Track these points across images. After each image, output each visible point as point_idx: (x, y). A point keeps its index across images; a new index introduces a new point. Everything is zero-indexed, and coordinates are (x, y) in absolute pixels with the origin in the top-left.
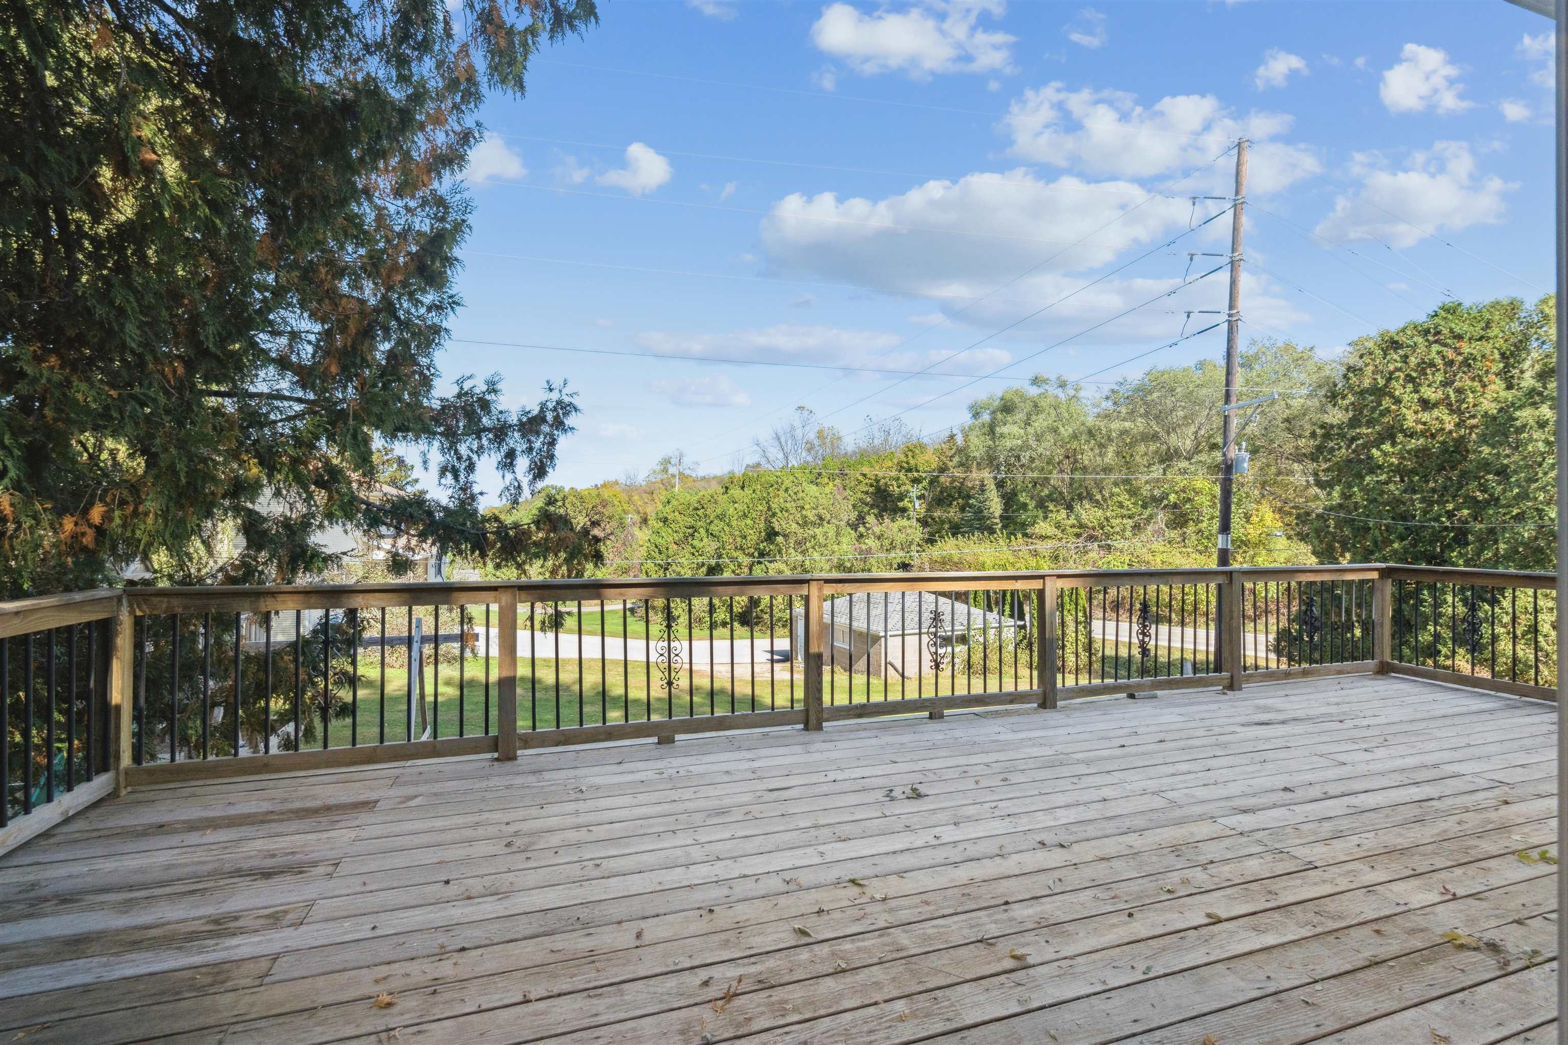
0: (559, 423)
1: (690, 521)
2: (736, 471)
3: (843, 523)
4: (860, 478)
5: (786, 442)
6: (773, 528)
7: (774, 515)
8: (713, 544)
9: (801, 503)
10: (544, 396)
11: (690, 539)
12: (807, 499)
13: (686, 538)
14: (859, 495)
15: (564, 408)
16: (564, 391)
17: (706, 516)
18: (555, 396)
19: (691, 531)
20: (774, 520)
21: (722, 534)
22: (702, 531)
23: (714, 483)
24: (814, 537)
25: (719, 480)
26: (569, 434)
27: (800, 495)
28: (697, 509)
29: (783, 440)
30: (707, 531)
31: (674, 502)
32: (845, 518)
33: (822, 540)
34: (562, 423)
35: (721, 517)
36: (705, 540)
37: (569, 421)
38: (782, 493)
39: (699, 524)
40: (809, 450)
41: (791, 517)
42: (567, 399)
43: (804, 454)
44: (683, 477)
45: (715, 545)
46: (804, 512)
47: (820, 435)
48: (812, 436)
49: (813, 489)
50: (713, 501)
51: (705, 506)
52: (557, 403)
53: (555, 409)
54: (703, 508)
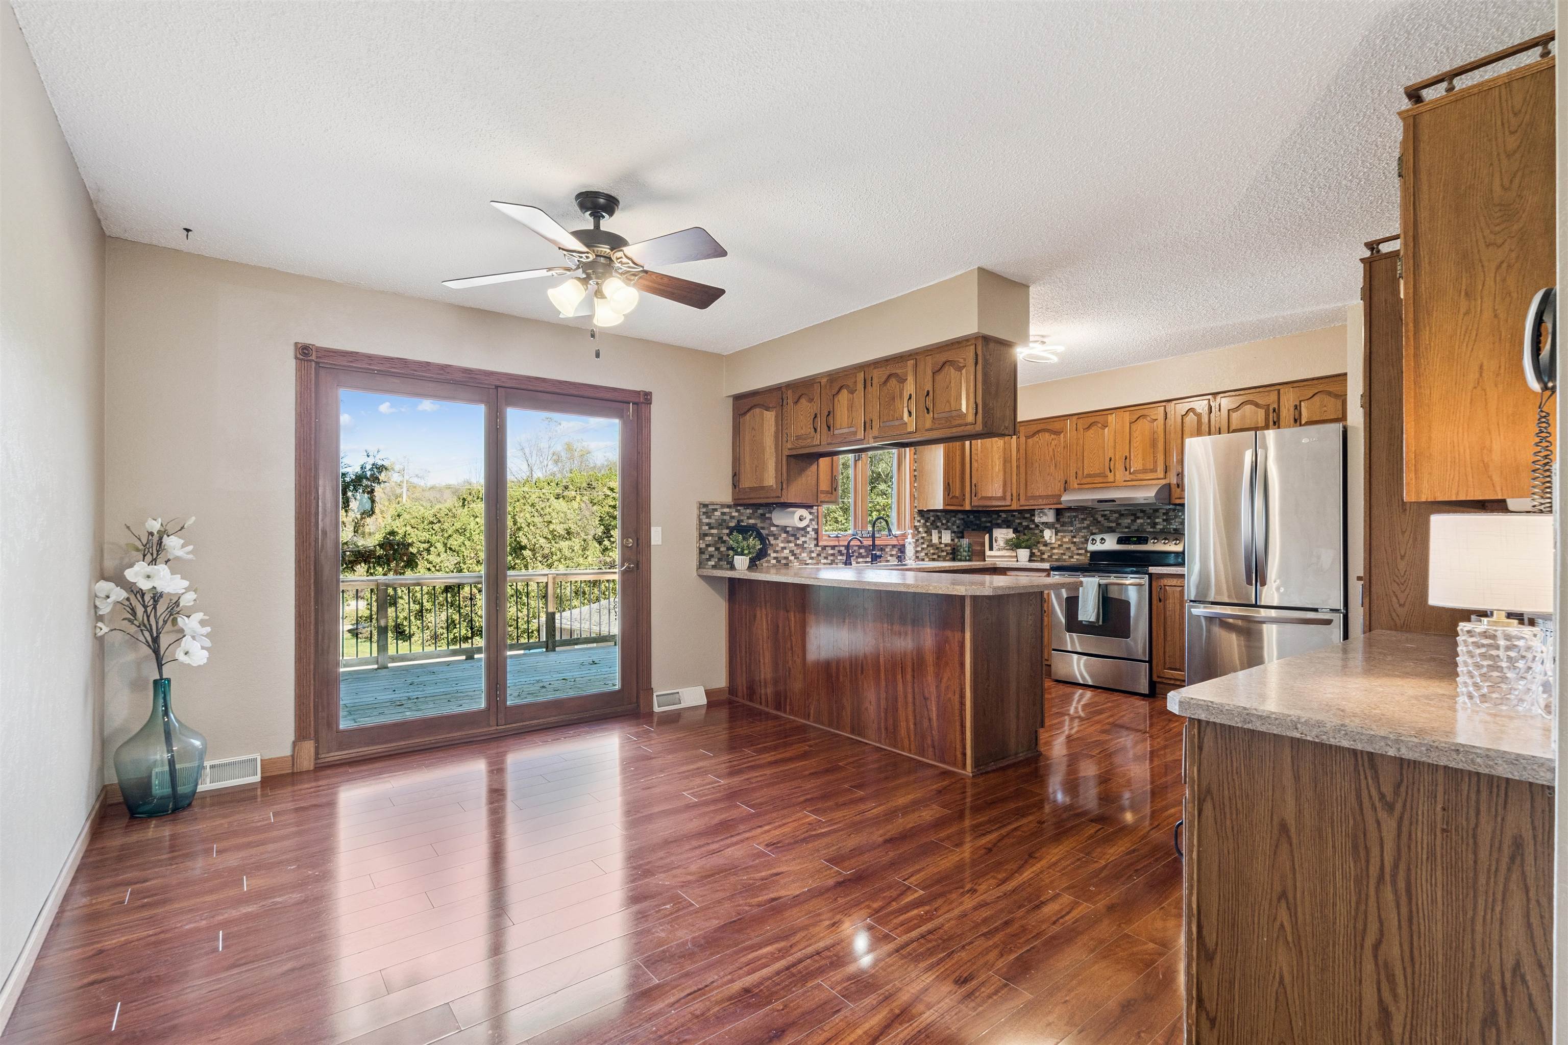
2: (474, 481)
3: (590, 537)
4: (609, 492)
5: (531, 454)
6: (519, 543)
7: (519, 529)
8: (451, 558)
9: (547, 518)
11: (425, 554)
12: (553, 514)
14: (607, 509)
16: (378, 457)
17: (443, 530)
18: (371, 461)
19: (426, 546)
20: (521, 534)
21: (463, 549)
22: (439, 546)
23: (447, 494)
24: (560, 550)
25: (455, 491)
27: (548, 510)
28: (432, 523)
29: (527, 451)
30: (445, 545)
31: (406, 516)
32: (592, 533)
33: (567, 553)
34: (377, 478)
35: (461, 532)
36: (443, 555)
37: (382, 477)
38: (528, 508)
39: (434, 538)
40: (556, 462)
41: (538, 531)
42: (380, 463)
43: (550, 467)
44: (412, 487)
45: (455, 559)
46: (552, 527)
47: (569, 448)
48: (559, 448)
49: (561, 505)
50: (450, 514)
51: (442, 520)
52: (373, 465)
53: (371, 470)
54: (439, 521)
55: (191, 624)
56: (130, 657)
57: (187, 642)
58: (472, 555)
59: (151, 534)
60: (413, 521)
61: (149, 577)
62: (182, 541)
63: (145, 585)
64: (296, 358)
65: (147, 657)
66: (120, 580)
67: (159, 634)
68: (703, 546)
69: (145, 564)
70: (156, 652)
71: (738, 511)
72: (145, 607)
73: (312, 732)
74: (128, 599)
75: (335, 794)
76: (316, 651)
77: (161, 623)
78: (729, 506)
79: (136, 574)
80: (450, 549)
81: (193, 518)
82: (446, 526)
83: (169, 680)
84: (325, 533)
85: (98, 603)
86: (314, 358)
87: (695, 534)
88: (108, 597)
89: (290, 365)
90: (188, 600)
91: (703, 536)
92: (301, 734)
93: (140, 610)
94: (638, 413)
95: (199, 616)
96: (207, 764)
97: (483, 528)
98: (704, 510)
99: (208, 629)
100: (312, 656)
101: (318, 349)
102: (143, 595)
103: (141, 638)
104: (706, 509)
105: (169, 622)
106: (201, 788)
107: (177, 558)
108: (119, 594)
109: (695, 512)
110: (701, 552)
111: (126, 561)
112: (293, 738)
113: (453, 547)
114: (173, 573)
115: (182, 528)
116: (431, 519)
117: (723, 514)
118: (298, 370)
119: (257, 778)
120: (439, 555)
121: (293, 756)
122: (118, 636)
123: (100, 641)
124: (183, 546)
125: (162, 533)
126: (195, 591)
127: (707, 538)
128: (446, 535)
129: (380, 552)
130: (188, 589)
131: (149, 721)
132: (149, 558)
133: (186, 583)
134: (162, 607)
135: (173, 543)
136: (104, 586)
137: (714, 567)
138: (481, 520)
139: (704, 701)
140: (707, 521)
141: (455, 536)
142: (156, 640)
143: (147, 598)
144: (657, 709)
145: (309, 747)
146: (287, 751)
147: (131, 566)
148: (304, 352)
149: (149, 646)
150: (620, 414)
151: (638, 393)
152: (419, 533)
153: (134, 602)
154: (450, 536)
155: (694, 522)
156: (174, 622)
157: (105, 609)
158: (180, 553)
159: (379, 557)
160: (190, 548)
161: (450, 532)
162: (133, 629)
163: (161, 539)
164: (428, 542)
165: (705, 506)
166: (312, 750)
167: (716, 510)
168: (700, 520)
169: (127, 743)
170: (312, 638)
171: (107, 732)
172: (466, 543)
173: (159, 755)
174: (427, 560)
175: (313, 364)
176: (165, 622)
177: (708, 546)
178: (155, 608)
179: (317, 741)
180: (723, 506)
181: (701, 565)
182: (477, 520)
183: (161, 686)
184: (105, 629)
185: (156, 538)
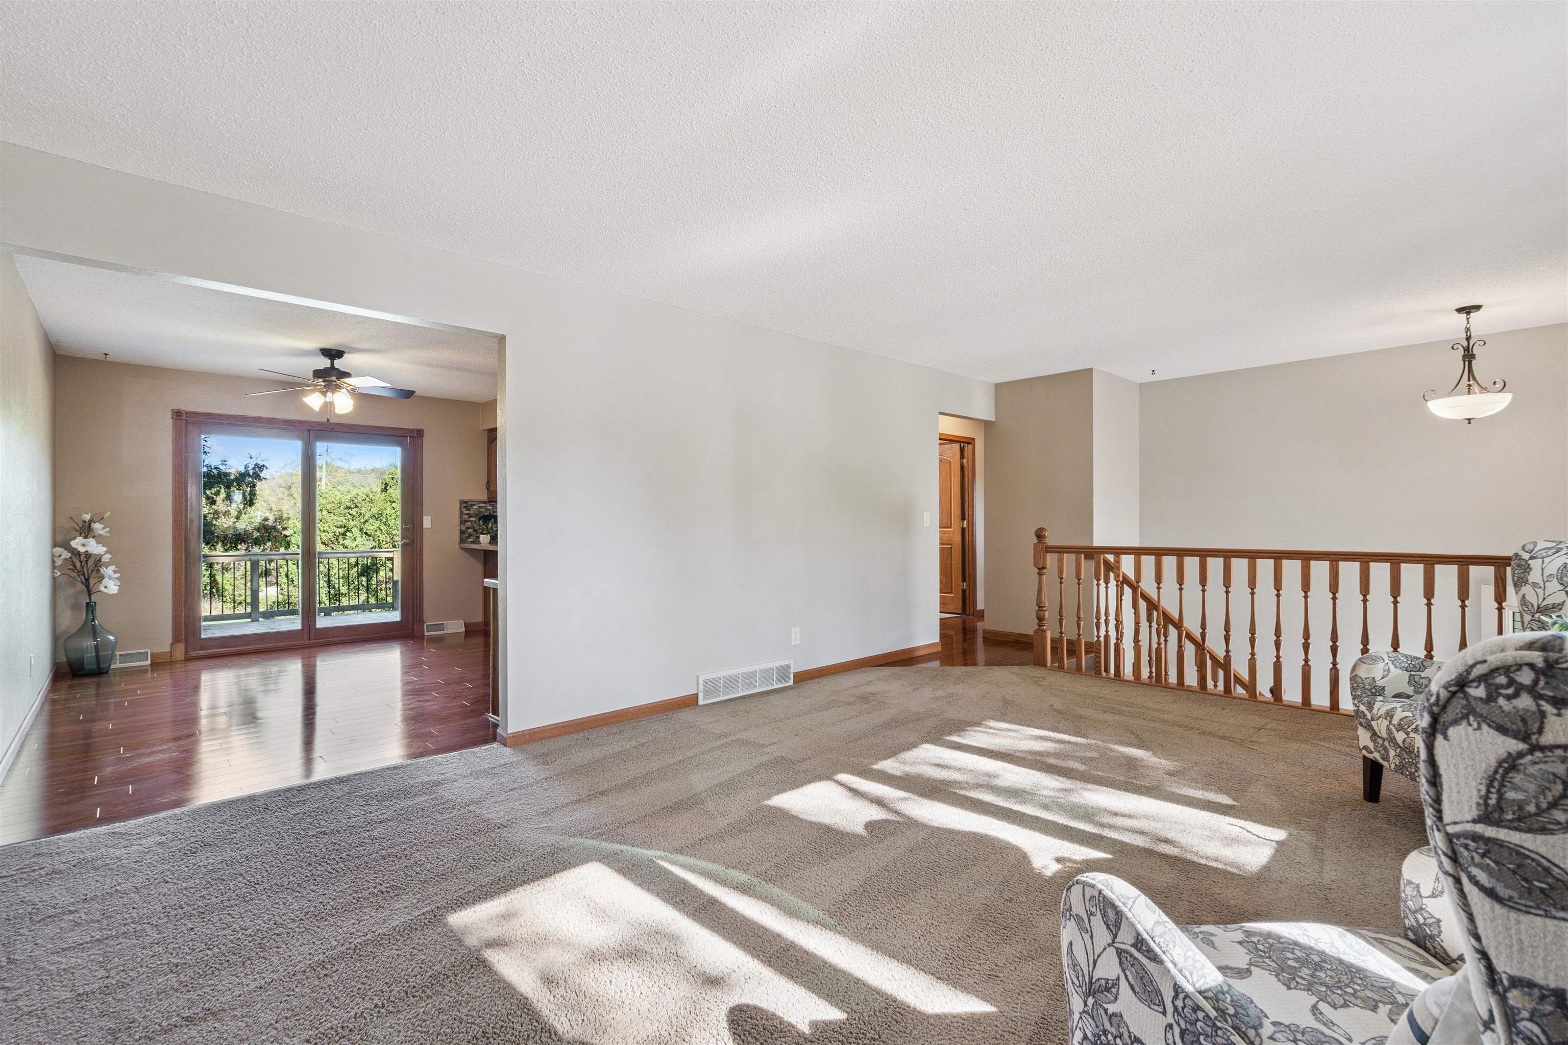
0: (257, 476)
1: (342, 520)
10: (246, 461)
13: (336, 537)
15: (260, 468)
16: (259, 459)
17: (360, 515)
18: (253, 462)
19: (342, 530)
22: (355, 530)
26: (264, 481)
28: (349, 508)
30: (361, 530)
35: (378, 516)
36: (359, 539)
37: (263, 474)
39: (352, 523)
42: (261, 463)
50: (367, 499)
51: (359, 505)
52: (255, 465)
53: (254, 468)
54: (357, 507)
55: (108, 571)
56: (72, 591)
57: (106, 581)
58: (388, 540)
59: (85, 522)
60: (329, 507)
61: (84, 545)
62: (103, 526)
63: (82, 550)
64: (173, 418)
65: (81, 592)
66: (66, 546)
67: (89, 577)
68: (463, 528)
69: (81, 538)
70: (88, 587)
71: (491, 505)
72: (81, 562)
73: (183, 638)
74: (71, 558)
75: (200, 675)
76: (186, 591)
77: (90, 571)
78: (484, 502)
79: (77, 544)
80: (366, 533)
81: (109, 513)
82: (363, 511)
83: (95, 603)
84: (192, 521)
85: (55, 559)
86: (184, 417)
87: (457, 521)
88: (60, 556)
89: (168, 422)
90: (106, 558)
91: (463, 522)
92: (176, 639)
93: (78, 565)
94: (413, 443)
95: (113, 567)
96: (117, 653)
97: (398, 513)
98: (465, 505)
99: (118, 575)
100: (183, 593)
101: (187, 413)
102: (80, 556)
103: (79, 579)
104: (466, 505)
105: (95, 572)
106: (113, 666)
107: (100, 535)
108: (66, 555)
109: (458, 506)
110: (462, 532)
111: (68, 537)
112: (171, 642)
113: (369, 532)
114: (98, 543)
115: (102, 518)
116: (348, 504)
117: (480, 507)
118: (174, 425)
119: (149, 662)
120: (355, 539)
121: (171, 652)
122: (64, 578)
123: (54, 579)
124: (103, 528)
125: (91, 521)
126: (111, 554)
127: (467, 524)
128: (362, 520)
129: (256, 534)
130: (106, 552)
131: (83, 626)
132: (83, 535)
133: (105, 549)
134: (90, 563)
135: (97, 527)
136: (58, 550)
137: (472, 542)
138: (397, 506)
139: (464, 630)
140: (467, 512)
141: (371, 521)
142: (87, 580)
143: (82, 557)
144: (426, 633)
145: (180, 648)
146: (168, 649)
147: (74, 539)
148: (178, 414)
149: (83, 584)
150: (399, 444)
151: (413, 430)
152: (335, 517)
153: (74, 559)
154: (366, 521)
155: (457, 512)
156: (98, 571)
157: (59, 562)
158: (101, 532)
159: (256, 539)
160: (108, 529)
161: (366, 518)
162: (74, 574)
163: (90, 524)
164: (345, 527)
165: (466, 502)
166: (183, 649)
167: (474, 505)
168: (461, 512)
169: (69, 637)
170: (183, 582)
171: (58, 632)
172: (382, 527)
173: (89, 643)
174: (343, 545)
175: (184, 421)
176: (93, 571)
177: (468, 528)
178: (87, 563)
179: (186, 643)
180: (480, 502)
181: (462, 541)
182: (394, 505)
183: (90, 607)
184: (59, 574)
185: (87, 524)
